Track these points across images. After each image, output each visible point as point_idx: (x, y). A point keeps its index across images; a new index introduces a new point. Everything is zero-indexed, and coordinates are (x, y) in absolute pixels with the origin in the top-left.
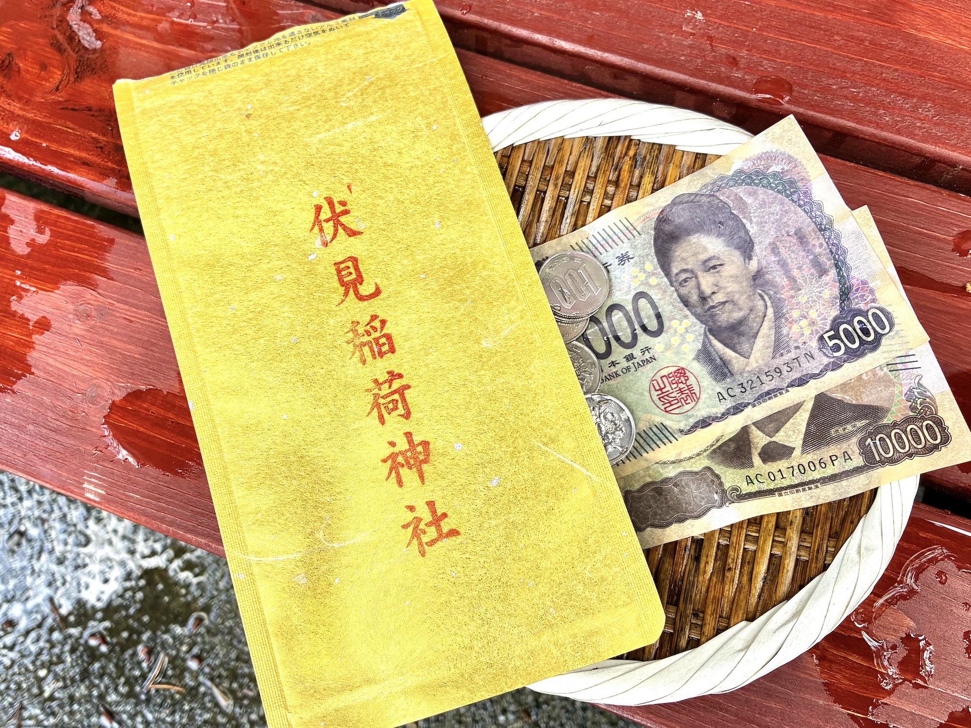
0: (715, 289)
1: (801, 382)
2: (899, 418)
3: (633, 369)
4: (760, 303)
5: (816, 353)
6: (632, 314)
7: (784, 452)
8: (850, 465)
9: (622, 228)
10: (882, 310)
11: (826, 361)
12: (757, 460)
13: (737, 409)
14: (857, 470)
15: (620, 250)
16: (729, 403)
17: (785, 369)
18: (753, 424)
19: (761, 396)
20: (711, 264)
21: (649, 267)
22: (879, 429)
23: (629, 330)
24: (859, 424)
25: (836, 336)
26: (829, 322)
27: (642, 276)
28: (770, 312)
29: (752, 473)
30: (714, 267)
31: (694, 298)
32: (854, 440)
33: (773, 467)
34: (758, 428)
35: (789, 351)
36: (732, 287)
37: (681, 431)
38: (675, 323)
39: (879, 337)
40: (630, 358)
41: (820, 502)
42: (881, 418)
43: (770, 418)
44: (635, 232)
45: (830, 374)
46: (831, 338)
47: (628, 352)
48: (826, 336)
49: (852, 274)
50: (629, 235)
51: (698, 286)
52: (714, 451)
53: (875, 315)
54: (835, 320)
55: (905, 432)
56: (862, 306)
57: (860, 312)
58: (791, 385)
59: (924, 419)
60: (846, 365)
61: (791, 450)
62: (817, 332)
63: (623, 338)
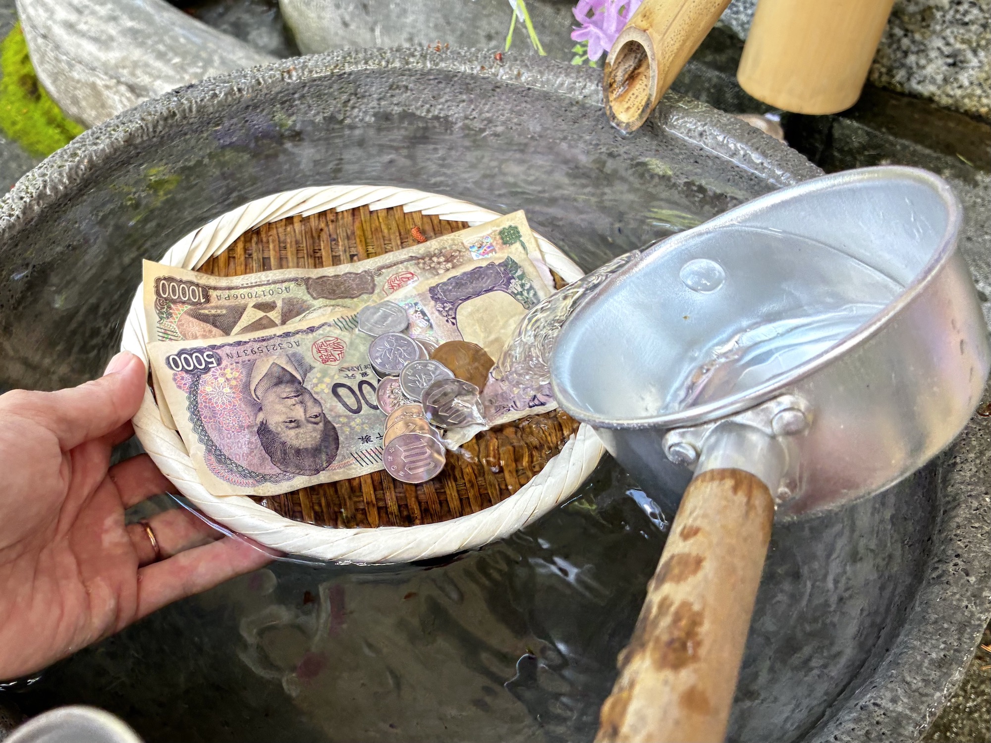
0: (293, 407)
1: (239, 343)
2: (179, 306)
3: (362, 366)
4: (259, 393)
5: (224, 357)
6: (362, 401)
7: (259, 306)
8: (218, 292)
9: (366, 459)
10: (172, 368)
11: (219, 351)
12: (279, 304)
13: (287, 335)
14: (215, 288)
15: (369, 446)
16: (292, 339)
17: (249, 352)
18: (276, 325)
19: (268, 340)
20: (293, 424)
21: (347, 430)
22: (194, 304)
23: (364, 392)
24: (206, 312)
25: (207, 363)
26: (210, 373)
27: (353, 424)
28: (253, 388)
29: (285, 295)
30: (291, 422)
31: (310, 403)
32: (213, 304)
33: (268, 299)
34: (273, 321)
35: (243, 362)
36: (279, 407)
37: (330, 325)
38: (326, 391)
39: (179, 355)
40: (364, 374)
41: (242, 277)
42: (191, 310)
43: (265, 327)
44: (356, 456)
45: (218, 344)
46: (212, 363)
47: (365, 379)
48: (215, 365)
49: (187, 395)
50: (360, 454)
51: (305, 411)
52: (308, 309)
53: (177, 366)
54: (206, 373)
55: (179, 297)
56: (184, 375)
57: (187, 372)
58: (246, 342)
59: (166, 299)
60: (205, 346)
61: (255, 306)
62: (221, 369)
63: (369, 387)
